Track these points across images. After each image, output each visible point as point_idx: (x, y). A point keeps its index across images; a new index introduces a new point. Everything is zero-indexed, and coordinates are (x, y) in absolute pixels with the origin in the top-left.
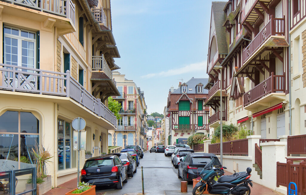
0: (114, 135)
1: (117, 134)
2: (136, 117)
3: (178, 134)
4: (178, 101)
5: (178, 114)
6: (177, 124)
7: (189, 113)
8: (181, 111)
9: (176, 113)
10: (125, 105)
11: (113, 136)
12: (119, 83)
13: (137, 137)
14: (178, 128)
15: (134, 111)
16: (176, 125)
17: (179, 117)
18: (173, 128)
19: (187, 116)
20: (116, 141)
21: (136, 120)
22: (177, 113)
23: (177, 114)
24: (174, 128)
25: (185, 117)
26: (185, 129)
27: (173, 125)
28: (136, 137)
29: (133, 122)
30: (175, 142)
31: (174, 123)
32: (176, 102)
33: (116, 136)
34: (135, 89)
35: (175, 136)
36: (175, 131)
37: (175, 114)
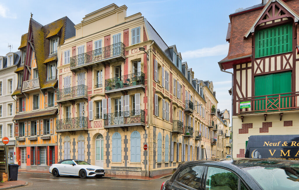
0: (108, 138)
1: (112, 135)
2: (145, 95)
3: (251, 126)
4: (252, 30)
5: (252, 68)
6: (250, 95)
7: (291, 61)
8: (263, 58)
9: (247, 68)
10: (126, 71)
11: (105, 138)
12: (116, 26)
13: (147, 139)
14: (250, 110)
15: (142, 80)
16: (246, 99)
17: (255, 76)
18: (237, 112)
19: (283, 71)
20: (110, 150)
21: (146, 100)
22: (249, 68)
23: (250, 71)
24: (241, 110)
25: (276, 73)
26: (275, 108)
27: (237, 103)
28: (146, 141)
29: (140, 105)
30: (242, 151)
31: (241, 97)
32: (246, 32)
33: (111, 138)
34: (144, 31)
35: (241, 131)
36: (243, 118)
37: (244, 72)
